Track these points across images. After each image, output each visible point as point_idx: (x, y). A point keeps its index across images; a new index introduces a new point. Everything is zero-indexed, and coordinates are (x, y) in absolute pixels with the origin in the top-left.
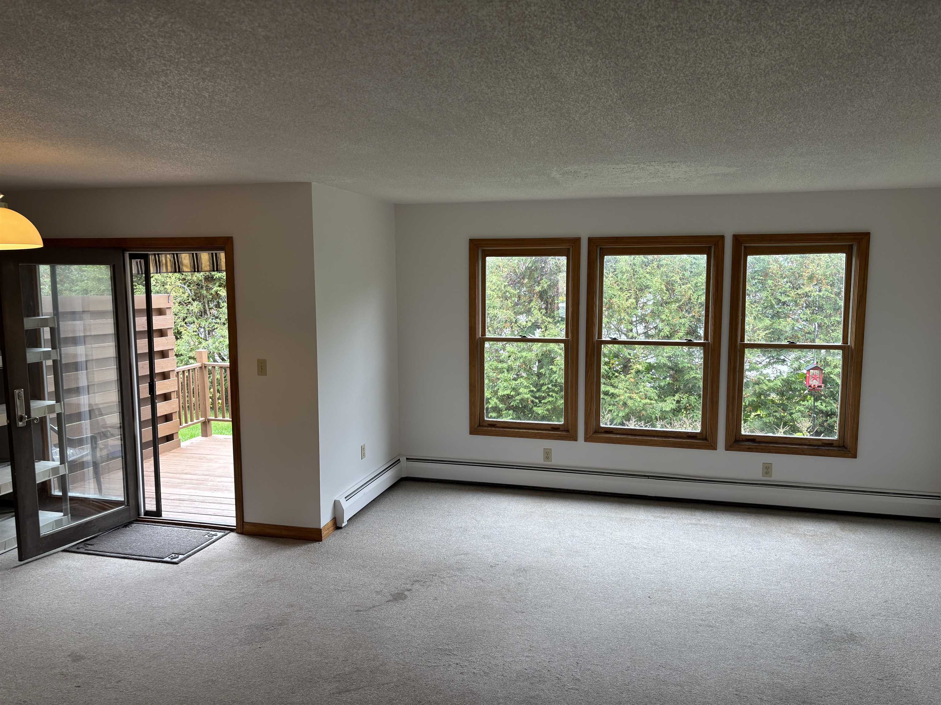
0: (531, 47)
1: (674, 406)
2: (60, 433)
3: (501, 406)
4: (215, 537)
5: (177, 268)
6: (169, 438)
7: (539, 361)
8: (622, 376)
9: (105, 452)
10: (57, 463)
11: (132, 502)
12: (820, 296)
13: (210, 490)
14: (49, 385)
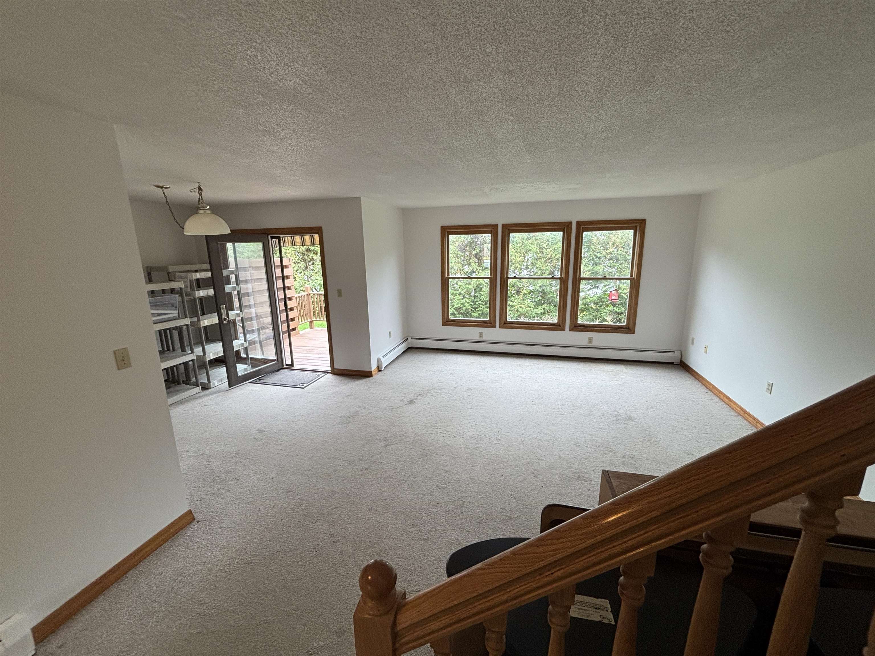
0: (481, 117)
1: (542, 311)
2: (243, 327)
3: (455, 312)
4: (320, 376)
5: (294, 244)
6: (294, 329)
7: (475, 290)
8: (516, 296)
9: (264, 336)
10: (243, 341)
11: (280, 360)
12: (618, 254)
13: (316, 354)
14: (236, 304)
